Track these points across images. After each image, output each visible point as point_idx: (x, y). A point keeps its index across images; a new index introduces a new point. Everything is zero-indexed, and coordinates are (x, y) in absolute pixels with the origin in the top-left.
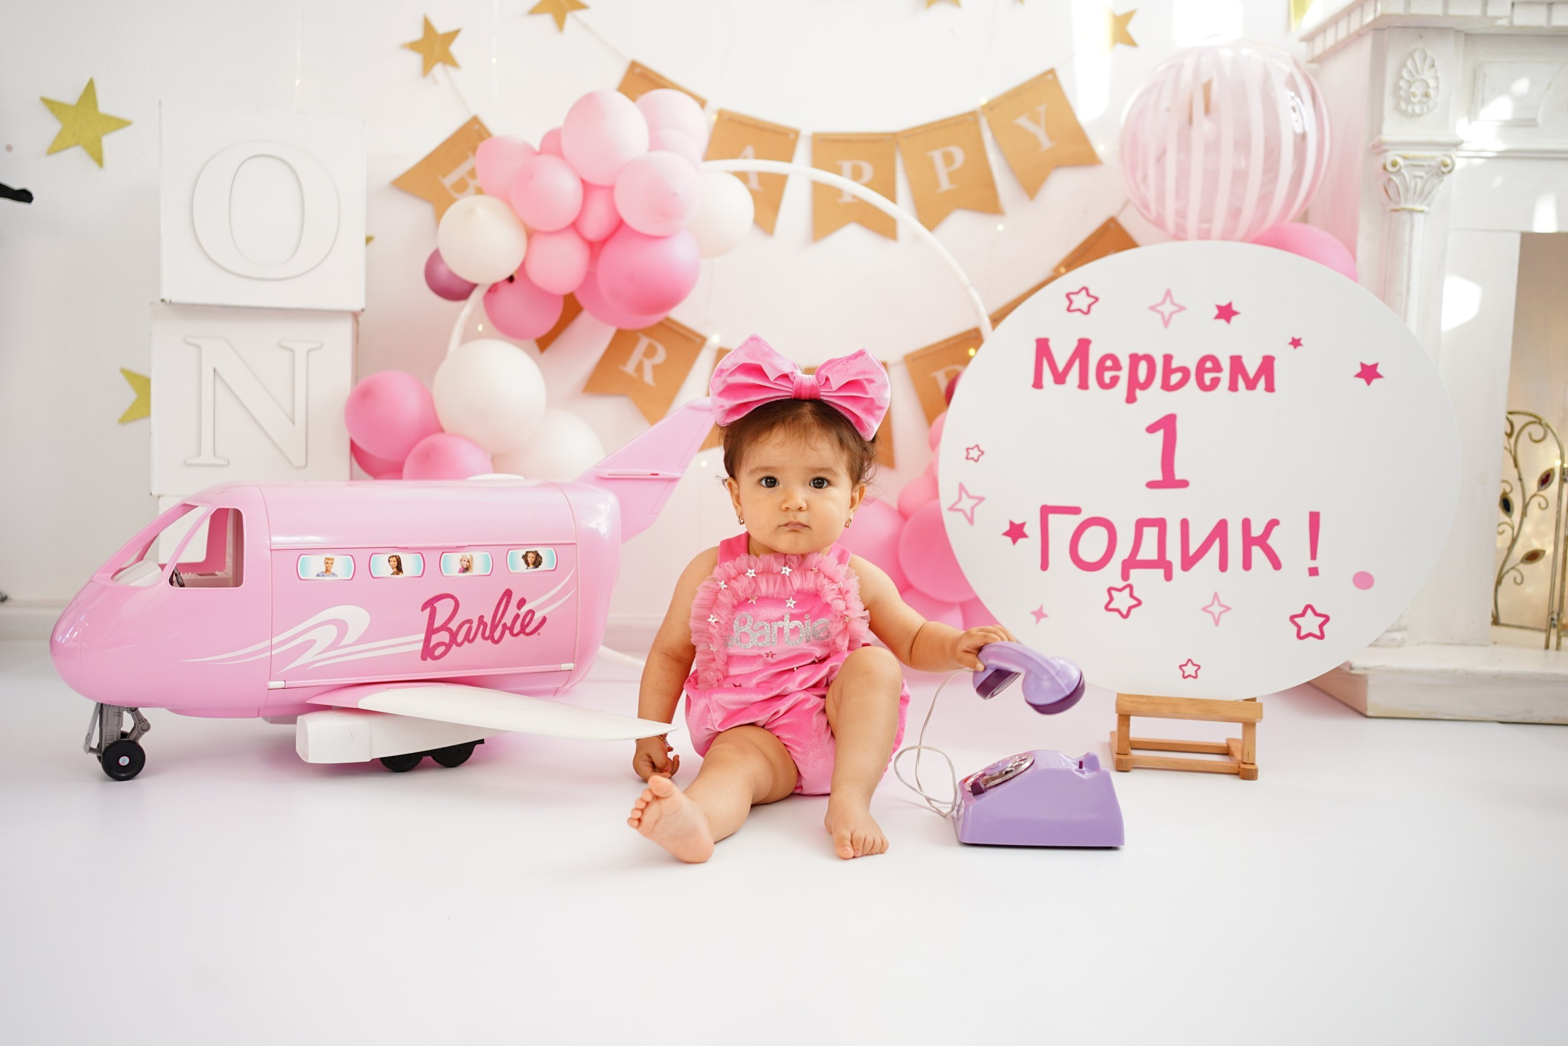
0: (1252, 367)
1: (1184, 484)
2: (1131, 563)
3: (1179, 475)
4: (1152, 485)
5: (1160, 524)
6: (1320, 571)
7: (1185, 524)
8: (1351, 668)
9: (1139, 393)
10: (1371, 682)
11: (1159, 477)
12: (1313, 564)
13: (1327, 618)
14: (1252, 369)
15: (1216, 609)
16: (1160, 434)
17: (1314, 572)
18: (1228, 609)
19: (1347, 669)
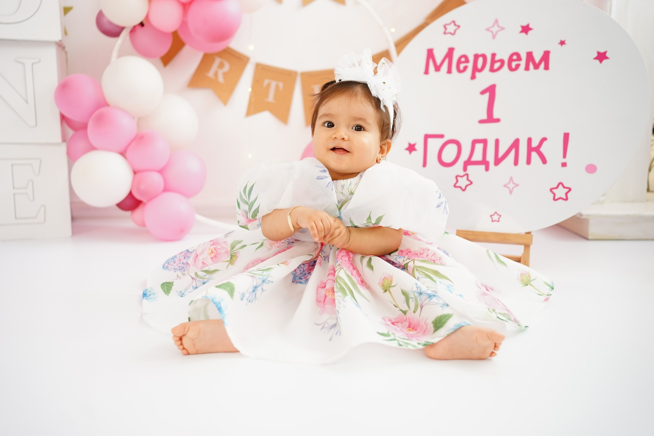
0: (537, 57)
1: (498, 120)
2: (468, 163)
3: (496, 115)
4: (481, 122)
5: (484, 142)
6: (568, 164)
7: (497, 142)
8: (581, 215)
9: (477, 74)
10: (591, 222)
11: (485, 117)
12: (564, 161)
13: (570, 189)
14: (537, 59)
15: (511, 185)
16: (487, 95)
17: (564, 165)
18: (517, 185)
19: (579, 216)
